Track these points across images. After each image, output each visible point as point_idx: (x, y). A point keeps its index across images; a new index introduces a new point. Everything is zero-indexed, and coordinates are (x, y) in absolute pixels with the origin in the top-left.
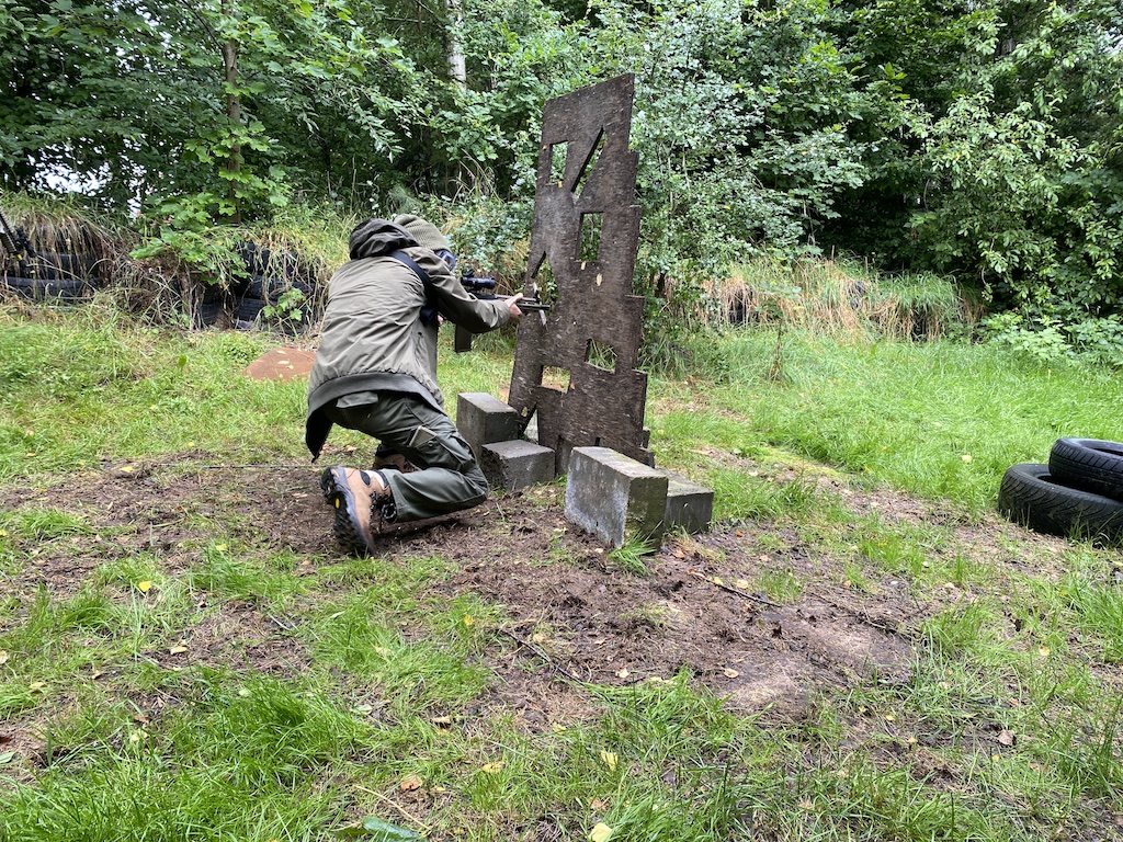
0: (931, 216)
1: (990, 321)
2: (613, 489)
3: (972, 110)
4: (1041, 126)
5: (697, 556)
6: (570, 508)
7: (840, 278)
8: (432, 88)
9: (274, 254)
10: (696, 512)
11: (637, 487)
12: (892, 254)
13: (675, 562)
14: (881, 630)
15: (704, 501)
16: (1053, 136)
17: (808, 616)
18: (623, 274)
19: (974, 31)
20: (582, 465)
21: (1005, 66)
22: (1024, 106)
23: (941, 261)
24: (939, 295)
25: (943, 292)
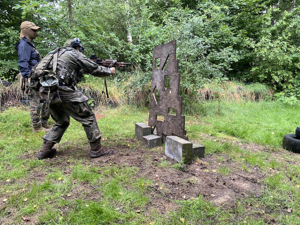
0: (257, 68)
1: (276, 95)
2: (178, 147)
3: (266, 40)
4: (285, 43)
5: (201, 164)
6: (166, 152)
7: (234, 86)
8: (124, 44)
9: (86, 90)
10: (201, 152)
11: (184, 146)
12: (248, 78)
13: (196, 166)
14: (253, 182)
15: (203, 149)
16: (289, 45)
17: (232, 179)
18: (177, 91)
19: (265, 19)
20: (169, 141)
21: (274, 28)
22: (280, 38)
23: (261, 80)
24: (261, 89)
25: (262, 88)
